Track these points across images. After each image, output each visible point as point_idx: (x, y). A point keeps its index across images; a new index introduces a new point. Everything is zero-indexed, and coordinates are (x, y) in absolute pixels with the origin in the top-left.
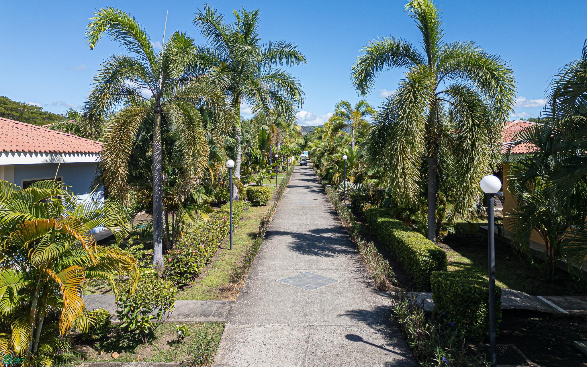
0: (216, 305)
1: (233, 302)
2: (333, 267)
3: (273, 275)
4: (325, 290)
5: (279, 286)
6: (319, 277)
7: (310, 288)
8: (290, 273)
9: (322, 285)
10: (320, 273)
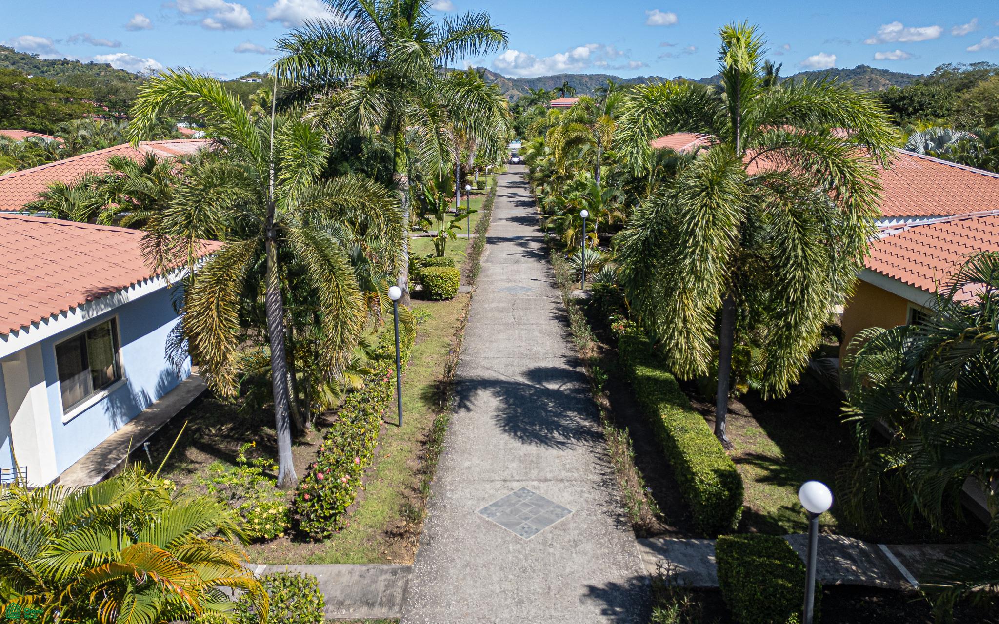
0: (384, 577)
1: (408, 570)
2: (564, 474)
3: (468, 496)
4: (550, 535)
5: (478, 527)
6: (541, 502)
7: (528, 532)
8: (496, 492)
9: (546, 522)
10: (543, 490)
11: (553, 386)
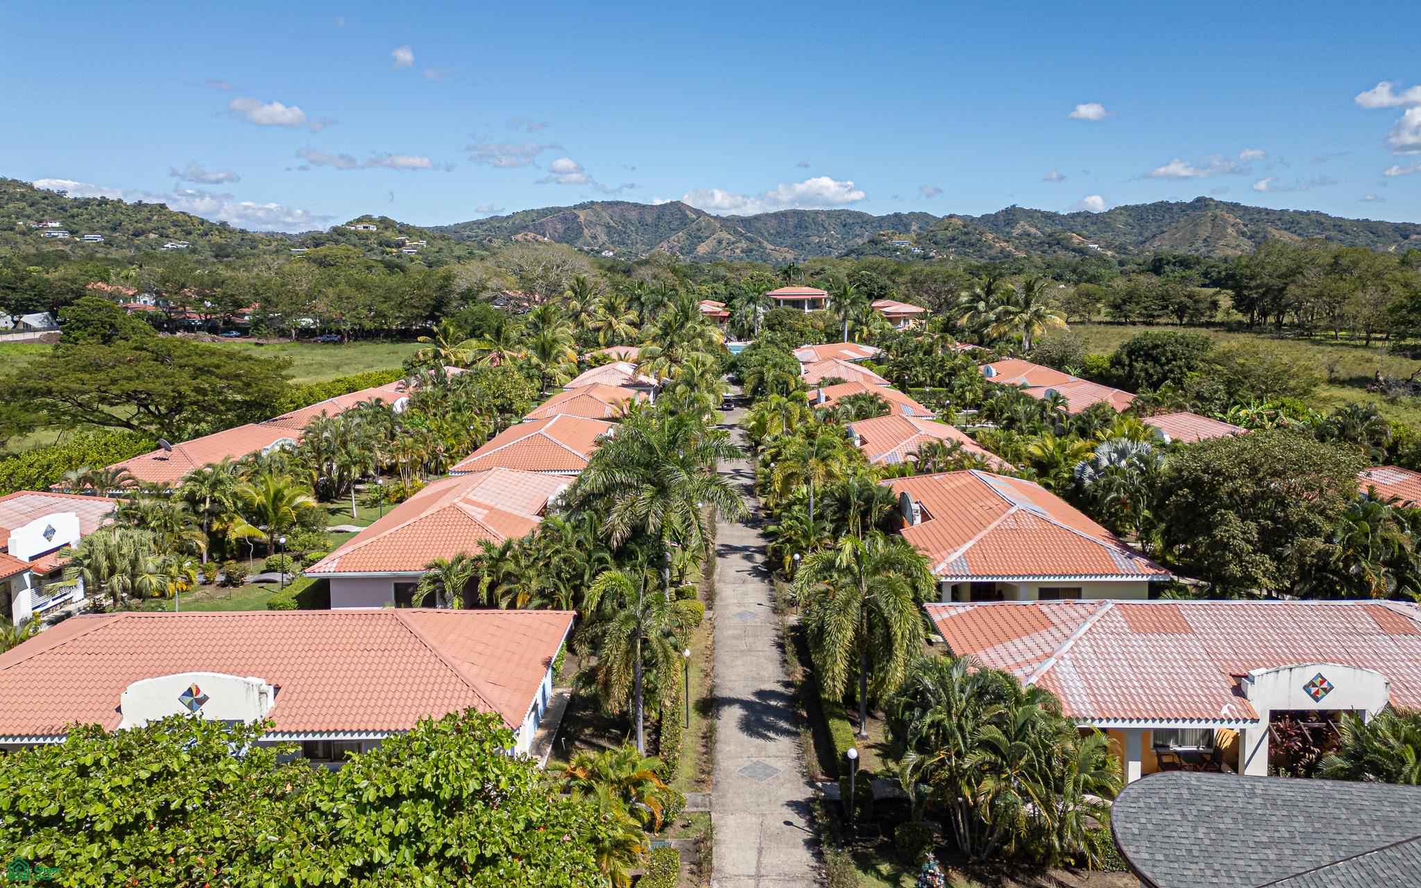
0: (700, 796)
1: (710, 795)
2: (777, 753)
3: (731, 764)
4: (771, 781)
5: (737, 778)
6: (767, 767)
7: (761, 779)
8: (745, 762)
9: (769, 775)
10: (767, 761)
11: (773, 703)
